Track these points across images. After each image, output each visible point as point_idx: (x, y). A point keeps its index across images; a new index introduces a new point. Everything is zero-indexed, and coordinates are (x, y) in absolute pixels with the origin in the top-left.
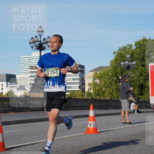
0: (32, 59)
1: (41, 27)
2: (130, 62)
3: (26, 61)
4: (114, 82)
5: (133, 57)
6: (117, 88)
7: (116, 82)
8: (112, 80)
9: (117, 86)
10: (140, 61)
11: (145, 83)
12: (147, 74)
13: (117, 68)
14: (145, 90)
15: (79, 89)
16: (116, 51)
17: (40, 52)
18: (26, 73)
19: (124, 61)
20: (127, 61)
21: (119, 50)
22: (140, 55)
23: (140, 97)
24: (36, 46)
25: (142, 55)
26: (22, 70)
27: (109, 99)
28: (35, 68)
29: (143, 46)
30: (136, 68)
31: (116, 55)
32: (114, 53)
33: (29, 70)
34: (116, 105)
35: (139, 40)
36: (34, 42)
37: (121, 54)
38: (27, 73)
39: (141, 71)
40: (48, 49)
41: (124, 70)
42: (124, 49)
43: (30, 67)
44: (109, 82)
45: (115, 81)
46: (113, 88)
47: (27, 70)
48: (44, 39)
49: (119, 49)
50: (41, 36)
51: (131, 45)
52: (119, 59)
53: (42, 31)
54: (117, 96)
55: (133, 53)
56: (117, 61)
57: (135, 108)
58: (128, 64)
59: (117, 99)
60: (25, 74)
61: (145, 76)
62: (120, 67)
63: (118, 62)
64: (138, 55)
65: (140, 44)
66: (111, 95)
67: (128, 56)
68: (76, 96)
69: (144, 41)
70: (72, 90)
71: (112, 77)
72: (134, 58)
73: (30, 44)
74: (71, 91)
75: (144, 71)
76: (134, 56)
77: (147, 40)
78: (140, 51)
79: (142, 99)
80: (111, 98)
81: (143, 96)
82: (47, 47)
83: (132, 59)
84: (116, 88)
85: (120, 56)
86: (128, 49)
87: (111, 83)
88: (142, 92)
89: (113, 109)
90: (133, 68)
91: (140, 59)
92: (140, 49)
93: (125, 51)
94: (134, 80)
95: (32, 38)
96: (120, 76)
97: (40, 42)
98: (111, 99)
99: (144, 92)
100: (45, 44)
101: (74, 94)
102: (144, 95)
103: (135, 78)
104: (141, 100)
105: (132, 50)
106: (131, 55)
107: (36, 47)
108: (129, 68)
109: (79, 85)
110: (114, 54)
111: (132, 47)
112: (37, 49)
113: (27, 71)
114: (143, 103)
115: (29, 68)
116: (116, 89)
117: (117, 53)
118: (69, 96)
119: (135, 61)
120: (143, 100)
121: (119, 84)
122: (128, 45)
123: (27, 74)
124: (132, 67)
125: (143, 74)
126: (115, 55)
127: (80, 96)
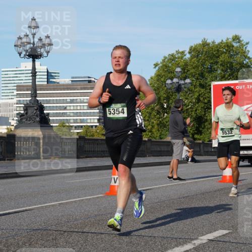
0: (19, 74)
1: (34, 19)
2: (181, 79)
3: (10, 77)
4: (154, 113)
5: (186, 71)
6: (160, 122)
7: (158, 113)
8: (153, 109)
9: (161, 120)
10: (197, 79)
11: (205, 114)
12: (208, 99)
13: (161, 90)
14: (205, 126)
15: (98, 124)
16: (159, 63)
17: (34, 61)
18: (10, 97)
19: (172, 79)
20: (176, 78)
21: (164, 61)
22: (198, 68)
23: (196, 136)
24: (27, 51)
25: (200, 69)
26: (3, 91)
27: (147, 139)
28: (25, 88)
29: (202, 54)
30: (191, 91)
31: (159, 68)
32: (156, 65)
33: (16, 92)
34: (159, 149)
35: (196, 44)
36: (23, 44)
37: (166, 66)
38: (13, 97)
39: (199, 95)
40: (46, 57)
41: (171, 94)
42: (172, 58)
43: (17, 86)
44: (148, 112)
45: (157, 110)
46: (153, 123)
47: (13, 92)
48: (40, 40)
49: (163, 58)
50: (34, 35)
51: (183, 53)
52: (164, 75)
53: (37, 27)
54: (160, 136)
55: (186, 65)
56: (160, 77)
57: (189, 154)
58: (178, 83)
59: (160, 140)
60: (10, 99)
61: (206, 103)
62: (166, 88)
63: (162, 79)
64: (194, 68)
65: (197, 51)
66: (150, 134)
67: (178, 69)
68: (93, 135)
69: (204, 46)
70: (87, 126)
71: (152, 105)
72: (188, 73)
73: (16, 48)
74: (84, 126)
75: (204, 95)
76: (188, 71)
77: (208, 44)
78: (197, 63)
79: (200, 140)
80: (150, 138)
81: (201, 135)
82: (45, 54)
83: (184, 75)
84: (158, 122)
85: (166, 70)
86: (179, 58)
87: (151, 114)
88: (201, 129)
89: (153, 156)
90: (186, 90)
91: (197, 75)
92: (198, 59)
93: (173, 62)
94: (187, 110)
95: (20, 38)
96: (166, 103)
97: (34, 44)
98: (149, 140)
99: (203, 129)
100: (40, 49)
101: (90, 132)
102: (203, 134)
103: (190, 106)
104: (198, 141)
105: (184, 61)
106: (182, 69)
107: (26, 53)
108: (179, 89)
109: (98, 118)
110: (155, 67)
111: (185, 55)
112: (27, 57)
113: (13, 94)
114: (202, 146)
115: (16, 88)
116: (158, 125)
117: (161, 65)
118: (82, 135)
119: (189, 78)
120: (201, 142)
121: (164, 116)
122: (178, 52)
123: (12, 99)
124: (185, 87)
125: (202, 99)
126: (157, 67)
127: (100, 136)
